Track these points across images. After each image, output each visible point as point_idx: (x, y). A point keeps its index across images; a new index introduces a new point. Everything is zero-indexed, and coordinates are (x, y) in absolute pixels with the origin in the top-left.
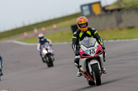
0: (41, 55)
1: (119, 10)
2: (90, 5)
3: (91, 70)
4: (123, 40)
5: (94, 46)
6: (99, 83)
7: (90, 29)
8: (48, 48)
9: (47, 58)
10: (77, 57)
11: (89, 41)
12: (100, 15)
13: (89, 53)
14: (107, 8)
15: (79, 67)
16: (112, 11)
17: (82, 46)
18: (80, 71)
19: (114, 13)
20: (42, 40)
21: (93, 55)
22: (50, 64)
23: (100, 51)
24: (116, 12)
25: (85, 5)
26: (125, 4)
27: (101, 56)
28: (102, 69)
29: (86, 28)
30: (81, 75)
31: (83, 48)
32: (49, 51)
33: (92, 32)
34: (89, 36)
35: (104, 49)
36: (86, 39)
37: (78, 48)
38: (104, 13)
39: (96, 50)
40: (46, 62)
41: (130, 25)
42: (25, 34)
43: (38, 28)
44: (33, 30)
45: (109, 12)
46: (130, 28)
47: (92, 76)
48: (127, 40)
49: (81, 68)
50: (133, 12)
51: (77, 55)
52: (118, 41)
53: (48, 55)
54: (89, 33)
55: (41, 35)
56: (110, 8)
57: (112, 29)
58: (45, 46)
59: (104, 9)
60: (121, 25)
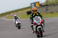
0: (15, 24)
1: (47, 5)
2: (35, 3)
3: (38, 30)
4: (48, 18)
5: (39, 20)
6: (42, 36)
7: (38, 13)
8: (18, 21)
9: (18, 25)
10: (32, 25)
11: (37, 18)
12: (39, 8)
13: (37, 23)
14: (42, 5)
15: (33, 29)
16: (44, 6)
17: (34, 20)
18: (33, 31)
19: (45, 6)
20: (16, 17)
21: (39, 24)
22: (19, 28)
23: (42, 22)
24: (46, 6)
25: (32, 3)
26: (49, 3)
27: (43, 24)
28: (43, 30)
29: (36, 12)
30: (34, 32)
31: (35, 21)
32: (19, 22)
33: (39, 14)
34: (37, 16)
35: (44, 21)
36: (36, 17)
37: (33, 21)
38: (40, 6)
39: (40, 22)
40: (17, 27)
41: (52, 12)
42: (7, 15)
43: (13, 13)
44: (11, 13)
45: (43, 6)
46: (51, 13)
47: (39, 33)
48: (50, 18)
49: (34, 30)
50: (53, 6)
51: (32, 24)
52: (46, 18)
53: (18, 24)
54: (37, 14)
55: (15, 15)
56: (43, 5)
57: (44, 13)
58: (17, 20)
59: (40, 5)
60: (48, 12)
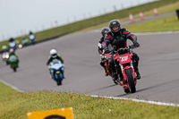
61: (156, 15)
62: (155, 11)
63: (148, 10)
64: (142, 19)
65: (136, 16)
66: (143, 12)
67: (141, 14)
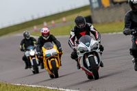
19: (123, 5)
42: (35, 27)
45: (118, 4)
59: (113, 2)
61: (65, 22)
62: (64, 19)
63: (58, 18)
64: (54, 26)
65: (49, 23)
66: (54, 20)
67: (53, 22)
